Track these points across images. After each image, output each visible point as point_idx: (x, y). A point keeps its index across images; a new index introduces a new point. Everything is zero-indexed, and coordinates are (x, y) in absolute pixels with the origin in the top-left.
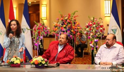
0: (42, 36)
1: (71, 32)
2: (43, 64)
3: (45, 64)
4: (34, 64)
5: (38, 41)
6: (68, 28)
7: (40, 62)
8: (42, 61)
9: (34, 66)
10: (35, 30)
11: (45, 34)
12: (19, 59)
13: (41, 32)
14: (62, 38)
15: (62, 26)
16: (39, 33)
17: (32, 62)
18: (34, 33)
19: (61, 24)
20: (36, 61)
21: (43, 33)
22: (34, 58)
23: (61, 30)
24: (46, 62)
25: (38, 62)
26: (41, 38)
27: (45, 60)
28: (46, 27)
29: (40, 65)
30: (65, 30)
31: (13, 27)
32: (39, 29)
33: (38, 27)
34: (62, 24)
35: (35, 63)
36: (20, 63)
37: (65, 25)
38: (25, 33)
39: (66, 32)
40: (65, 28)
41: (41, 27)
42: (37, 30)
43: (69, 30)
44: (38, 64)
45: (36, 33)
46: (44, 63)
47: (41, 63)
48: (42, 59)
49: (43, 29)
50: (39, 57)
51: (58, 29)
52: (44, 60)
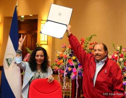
15: (70, 58)
19: (68, 55)
23: (68, 64)
30: (74, 64)
34: (70, 55)
37: (75, 56)
38: (10, 65)
39: (76, 68)
40: (75, 61)
51: (64, 62)
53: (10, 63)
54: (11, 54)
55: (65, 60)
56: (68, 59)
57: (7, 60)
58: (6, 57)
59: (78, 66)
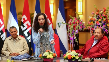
0: (78, 31)
1: (106, 26)
2: (76, 59)
3: (78, 59)
4: (67, 58)
5: (73, 36)
6: (103, 22)
7: (73, 57)
8: (76, 55)
9: (68, 61)
10: (70, 24)
11: (80, 29)
12: (52, 54)
13: (77, 26)
14: (98, 33)
15: (98, 21)
16: (74, 27)
17: (65, 57)
18: (70, 27)
19: (96, 18)
20: (70, 55)
21: (78, 28)
22: (68, 52)
23: (96, 24)
24: (80, 57)
25: (72, 56)
26: (77, 32)
27: (79, 54)
28: (81, 21)
29: (74, 60)
30: (100, 24)
31: (42, 22)
32: (74, 23)
33: (73, 21)
34: (97, 19)
35: (69, 58)
36: (53, 58)
37: (100, 19)
38: (60, 27)
39: (102, 27)
40: (100, 22)
41: (76, 21)
42: (73, 24)
43: (104, 24)
44: (72, 59)
45: (72, 27)
46: (77, 57)
47: (75, 58)
48: (76, 54)
49: (78, 24)
50: (72, 52)
52: (77, 55)
53: (60, 25)
54: (60, 20)
55: (94, 22)
56: (96, 21)
57: (58, 23)
58: (57, 22)
59: (103, 25)
